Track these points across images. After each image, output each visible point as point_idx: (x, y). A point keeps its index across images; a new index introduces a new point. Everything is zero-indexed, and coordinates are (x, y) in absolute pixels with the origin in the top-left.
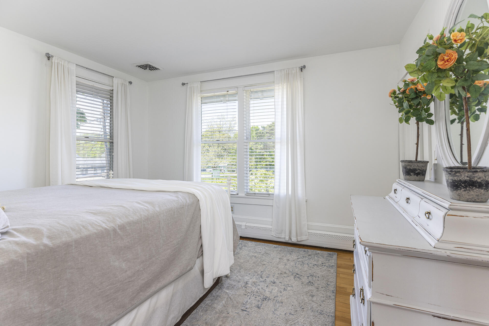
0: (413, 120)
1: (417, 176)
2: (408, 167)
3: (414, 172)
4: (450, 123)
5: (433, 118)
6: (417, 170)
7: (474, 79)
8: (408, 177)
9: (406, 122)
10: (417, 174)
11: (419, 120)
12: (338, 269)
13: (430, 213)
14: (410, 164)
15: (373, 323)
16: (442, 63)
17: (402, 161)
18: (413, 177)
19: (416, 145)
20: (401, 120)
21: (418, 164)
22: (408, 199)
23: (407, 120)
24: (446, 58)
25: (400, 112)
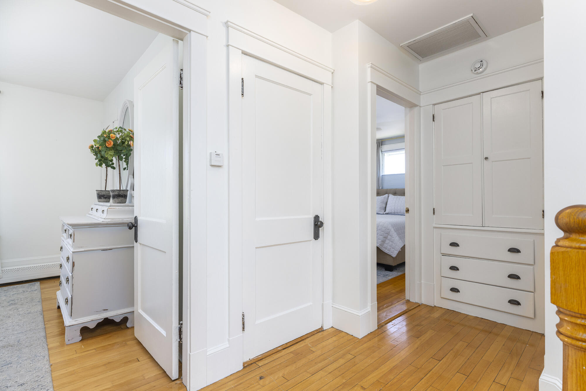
0: (104, 165)
1: (105, 199)
2: (100, 194)
3: (104, 197)
4: (123, 169)
5: (115, 166)
6: (105, 196)
7: (121, 154)
8: (100, 200)
9: (99, 166)
10: (105, 198)
11: (107, 166)
12: (42, 290)
13: (104, 211)
14: (101, 192)
15: (74, 262)
16: (108, 144)
17: (97, 190)
18: (103, 200)
19: (105, 181)
20: (97, 164)
21: (106, 192)
22: (97, 209)
23: (101, 165)
24: (109, 143)
25: (96, 159)
